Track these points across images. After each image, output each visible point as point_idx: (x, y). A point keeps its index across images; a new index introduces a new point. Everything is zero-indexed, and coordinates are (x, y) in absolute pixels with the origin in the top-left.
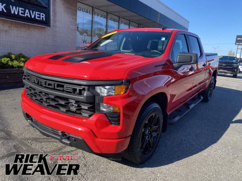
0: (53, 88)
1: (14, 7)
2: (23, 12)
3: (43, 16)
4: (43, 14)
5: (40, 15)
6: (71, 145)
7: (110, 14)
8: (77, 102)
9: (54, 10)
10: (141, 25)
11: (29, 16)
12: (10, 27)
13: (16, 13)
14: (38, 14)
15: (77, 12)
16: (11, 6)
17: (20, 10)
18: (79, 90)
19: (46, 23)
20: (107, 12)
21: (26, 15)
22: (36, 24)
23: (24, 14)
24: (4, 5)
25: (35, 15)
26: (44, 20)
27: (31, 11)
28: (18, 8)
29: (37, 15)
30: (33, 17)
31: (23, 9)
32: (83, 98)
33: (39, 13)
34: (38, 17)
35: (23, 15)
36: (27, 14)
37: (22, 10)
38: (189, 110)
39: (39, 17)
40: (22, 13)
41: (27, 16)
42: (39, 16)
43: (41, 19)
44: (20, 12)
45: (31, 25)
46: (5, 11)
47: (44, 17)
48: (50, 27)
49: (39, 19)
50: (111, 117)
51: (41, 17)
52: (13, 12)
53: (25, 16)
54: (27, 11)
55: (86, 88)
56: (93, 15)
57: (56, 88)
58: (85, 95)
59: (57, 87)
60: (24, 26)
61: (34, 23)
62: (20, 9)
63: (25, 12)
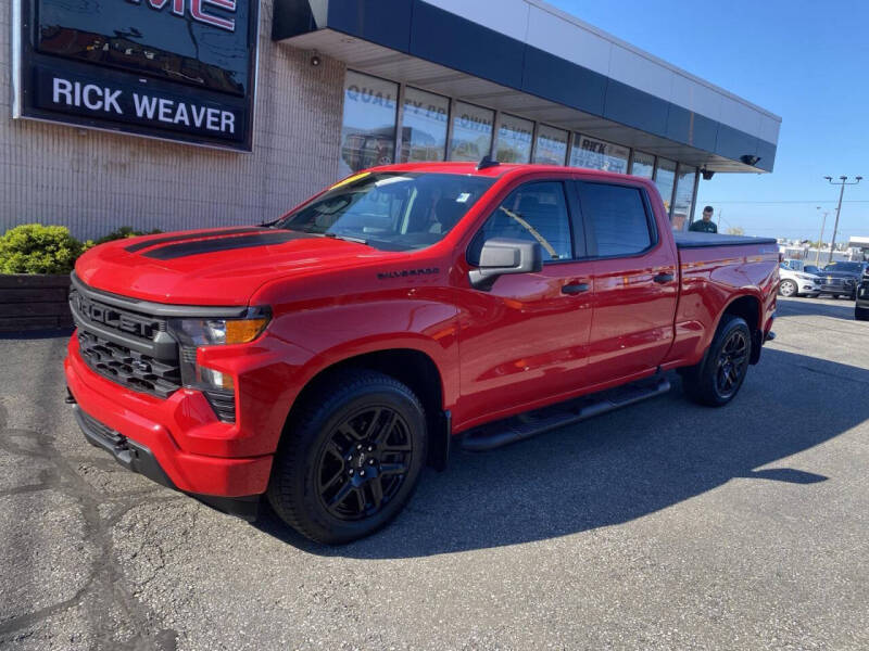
0: (102, 320)
1: (145, 99)
2: (169, 111)
3: (228, 120)
4: (229, 114)
5: (219, 116)
6: (133, 468)
7: (459, 105)
8: (145, 358)
9: (269, 101)
10: (578, 134)
11: (187, 123)
12: (133, 154)
13: (150, 115)
14: (214, 115)
15: (342, 102)
16: (136, 96)
17: (161, 106)
18: (146, 327)
19: (239, 139)
20: (450, 99)
21: (178, 118)
22: (208, 142)
23: (172, 116)
24: (118, 93)
25: (206, 116)
26: (232, 130)
27: (194, 108)
28: (155, 100)
29: (210, 119)
30: (198, 123)
31: (171, 103)
32: (151, 347)
33: (217, 112)
34: (213, 123)
35: (170, 120)
36: (182, 115)
37: (166, 106)
38: (575, 418)
39: (219, 124)
40: (166, 115)
41: (182, 122)
42: (216, 120)
43: (223, 129)
44: (162, 110)
45: (196, 147)
46: (119, 110)
47: (231, 122)
48: (250, 150)
49: (217, 128)
50: (218, 400)
51: (224, 121)
52: (140, 113)
53: (176, 121)
54: (182, 106)
55: (161, 322)
56: (400, 109)
57: (108, 322)
58: (156, 340)
59: (110, 319)
60: (175, 149)
61: (201, 142)
62: (162, 102)
63: (175, 109)
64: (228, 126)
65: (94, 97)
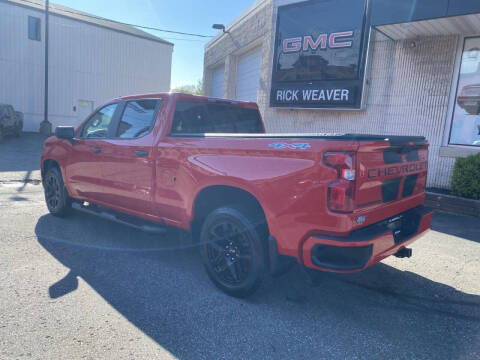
1: (307, 91)
4: (345, 90)
5: (340, 93)
13: (309, 99)
14: (337, 93)
16: (303, 91)
19: (351, 103)
24: (297, 91)
25: (333, 94)
26: (347, 99)
27: (327, 91)
28: (311, 91)
30: (329, 98)
31: (317, 91)
33: (340, 90)
34: (337, 97)
36: (322, 96)
40: (315, 97)
41: (322, 99)
43: (342, 99)
44: (313, 95)
46: (297, 99)
47: (346, 95)
48: (360, 108)
49: (339, 99)
51: (343, 95)
52: (304, 98)
53: (319, 99)
54: (322, 92)
62: (314, 91)
63: (318, 93)
64: (344, 97)
65: (289, 95)
